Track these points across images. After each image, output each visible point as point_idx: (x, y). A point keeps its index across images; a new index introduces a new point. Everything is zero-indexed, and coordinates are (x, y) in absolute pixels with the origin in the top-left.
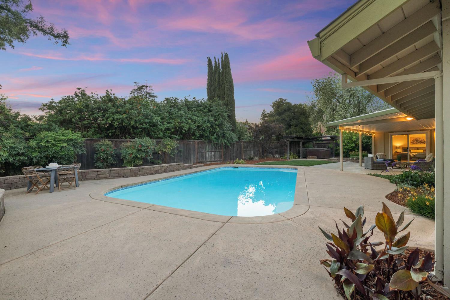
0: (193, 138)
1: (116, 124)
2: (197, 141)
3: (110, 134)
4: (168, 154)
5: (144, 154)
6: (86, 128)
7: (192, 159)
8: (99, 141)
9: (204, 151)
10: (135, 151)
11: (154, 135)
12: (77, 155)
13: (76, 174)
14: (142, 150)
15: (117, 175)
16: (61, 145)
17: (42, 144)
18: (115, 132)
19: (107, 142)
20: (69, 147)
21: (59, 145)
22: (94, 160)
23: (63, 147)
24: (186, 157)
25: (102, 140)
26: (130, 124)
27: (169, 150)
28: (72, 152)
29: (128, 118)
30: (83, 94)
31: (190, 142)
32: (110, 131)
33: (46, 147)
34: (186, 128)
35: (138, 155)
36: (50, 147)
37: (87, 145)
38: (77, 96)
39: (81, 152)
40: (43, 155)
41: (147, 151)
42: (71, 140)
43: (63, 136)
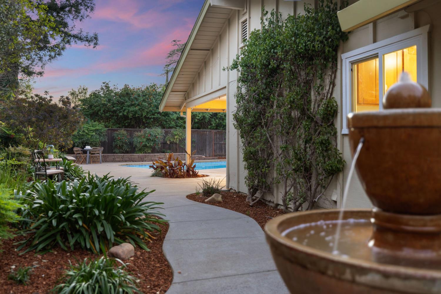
0: (209, 127)
1: (130, 115)
2: (214, 131)
3: (127, 124)
4: (176, 144)
5: (152, 143)
6: (107, 119)
7: (208, 151)
8: (117, 130)
9: (222, 143)
10: (145, 140)
11: (166, 124)
12: (101, 142)
13: (100, 156)
14: (150, 139)
15: (128, 159)
16: (92, 134)
17: (80, 133)
18: (131, 122)
19: (123, 131)
20: (96, 135)
21: (90, 134)
22: (113, 147)
23: (92, 135)
24: (200, 148)
25: (119, 130)
26: (142, 115)
27: (178, 139)
28: (98, 140)
29: (141, 110)
30: (107, 87)
31: (206, 132)
32: (127, 121)
33: (83, 135)
34: (199, 117)
35: (147, 144)
36: (85, 136)
37: (108, 134)
38: (102, 89)
39: (103, 140)
40: (81, 141)
41: (155, 141)
42: (98, 130)
43: (93, 127)
